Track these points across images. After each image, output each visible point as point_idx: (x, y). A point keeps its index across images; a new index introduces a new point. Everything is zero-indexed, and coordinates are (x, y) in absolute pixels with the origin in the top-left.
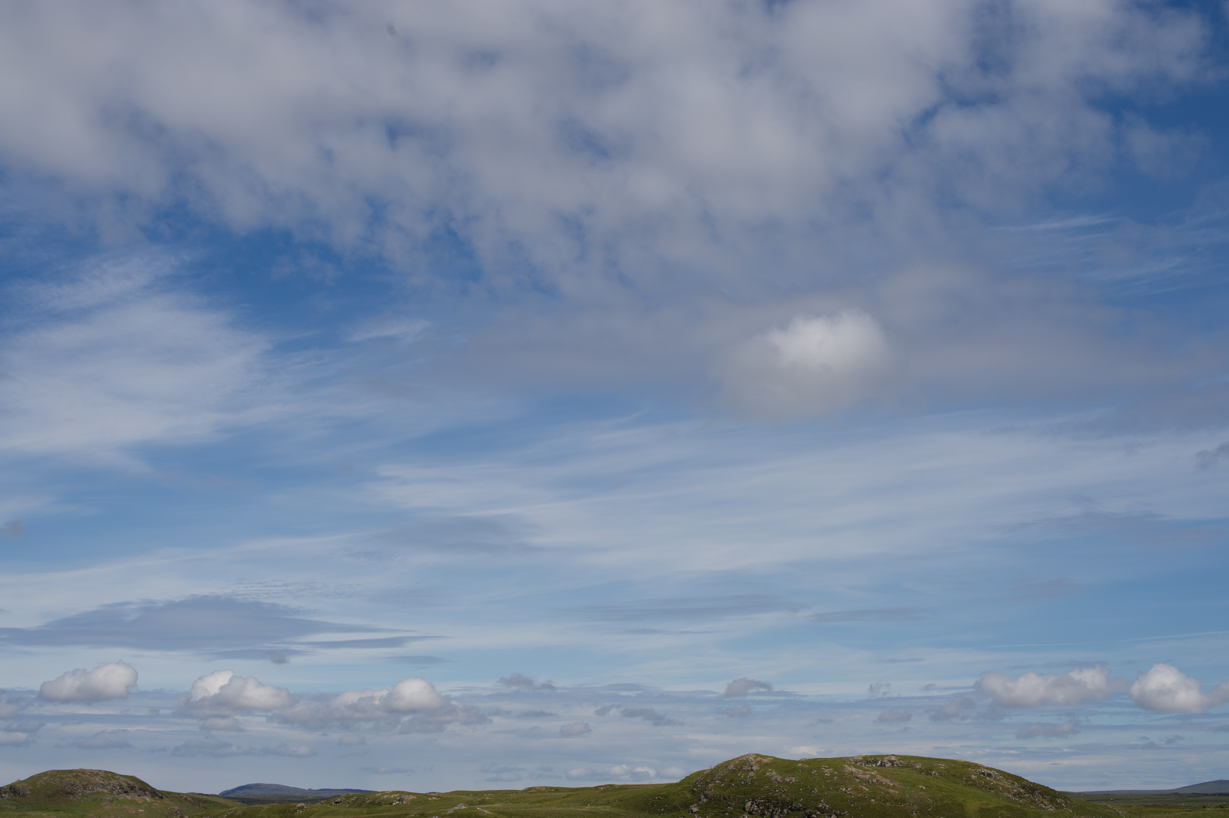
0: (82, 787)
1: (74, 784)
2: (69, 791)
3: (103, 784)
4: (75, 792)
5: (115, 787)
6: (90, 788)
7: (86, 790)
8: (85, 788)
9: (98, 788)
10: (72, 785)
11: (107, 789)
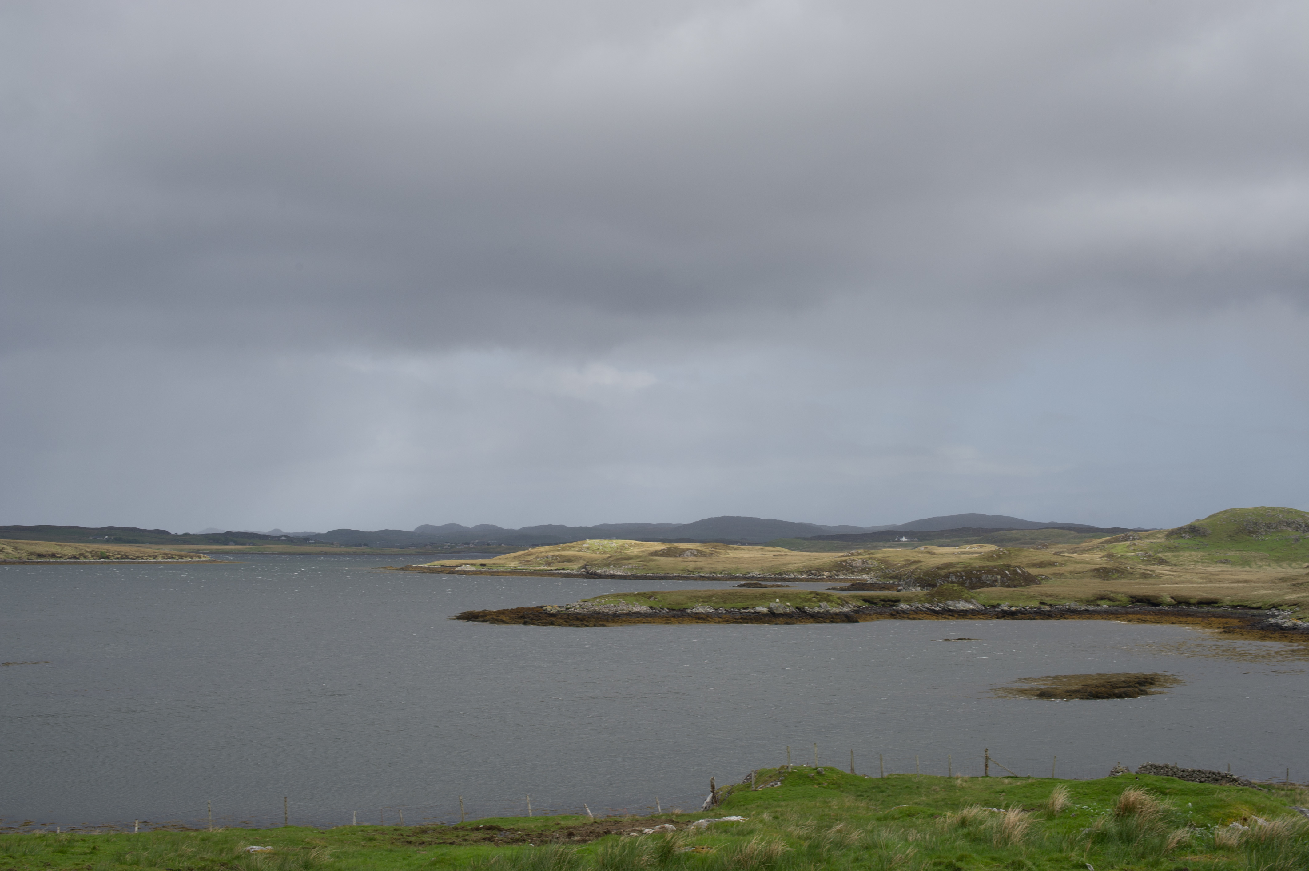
0: (1265, 526)
1: (1257, 523)
2: (1252, 530)
3: (1287, 522)
4: (1258, 531)
5: (1300, 525)
6: (1274, 527)
7: (1269, 528)
8: (1268, 526)
9: (1282, 526)
10: (1256, 523)
11: (1291, 527)
